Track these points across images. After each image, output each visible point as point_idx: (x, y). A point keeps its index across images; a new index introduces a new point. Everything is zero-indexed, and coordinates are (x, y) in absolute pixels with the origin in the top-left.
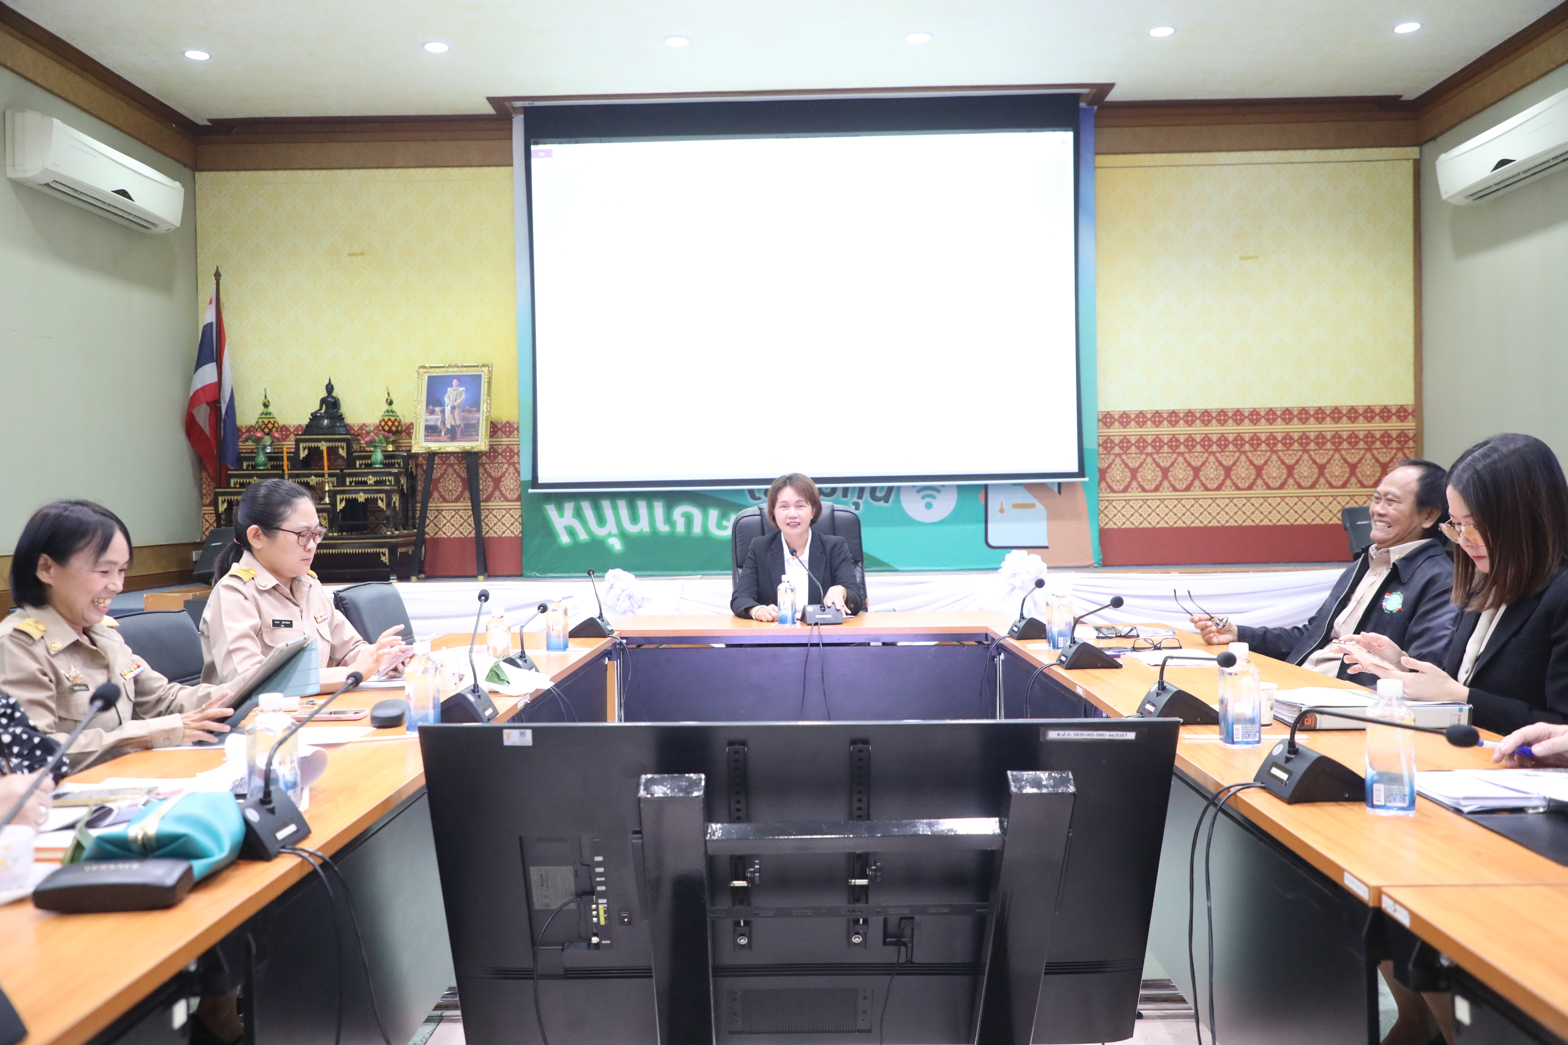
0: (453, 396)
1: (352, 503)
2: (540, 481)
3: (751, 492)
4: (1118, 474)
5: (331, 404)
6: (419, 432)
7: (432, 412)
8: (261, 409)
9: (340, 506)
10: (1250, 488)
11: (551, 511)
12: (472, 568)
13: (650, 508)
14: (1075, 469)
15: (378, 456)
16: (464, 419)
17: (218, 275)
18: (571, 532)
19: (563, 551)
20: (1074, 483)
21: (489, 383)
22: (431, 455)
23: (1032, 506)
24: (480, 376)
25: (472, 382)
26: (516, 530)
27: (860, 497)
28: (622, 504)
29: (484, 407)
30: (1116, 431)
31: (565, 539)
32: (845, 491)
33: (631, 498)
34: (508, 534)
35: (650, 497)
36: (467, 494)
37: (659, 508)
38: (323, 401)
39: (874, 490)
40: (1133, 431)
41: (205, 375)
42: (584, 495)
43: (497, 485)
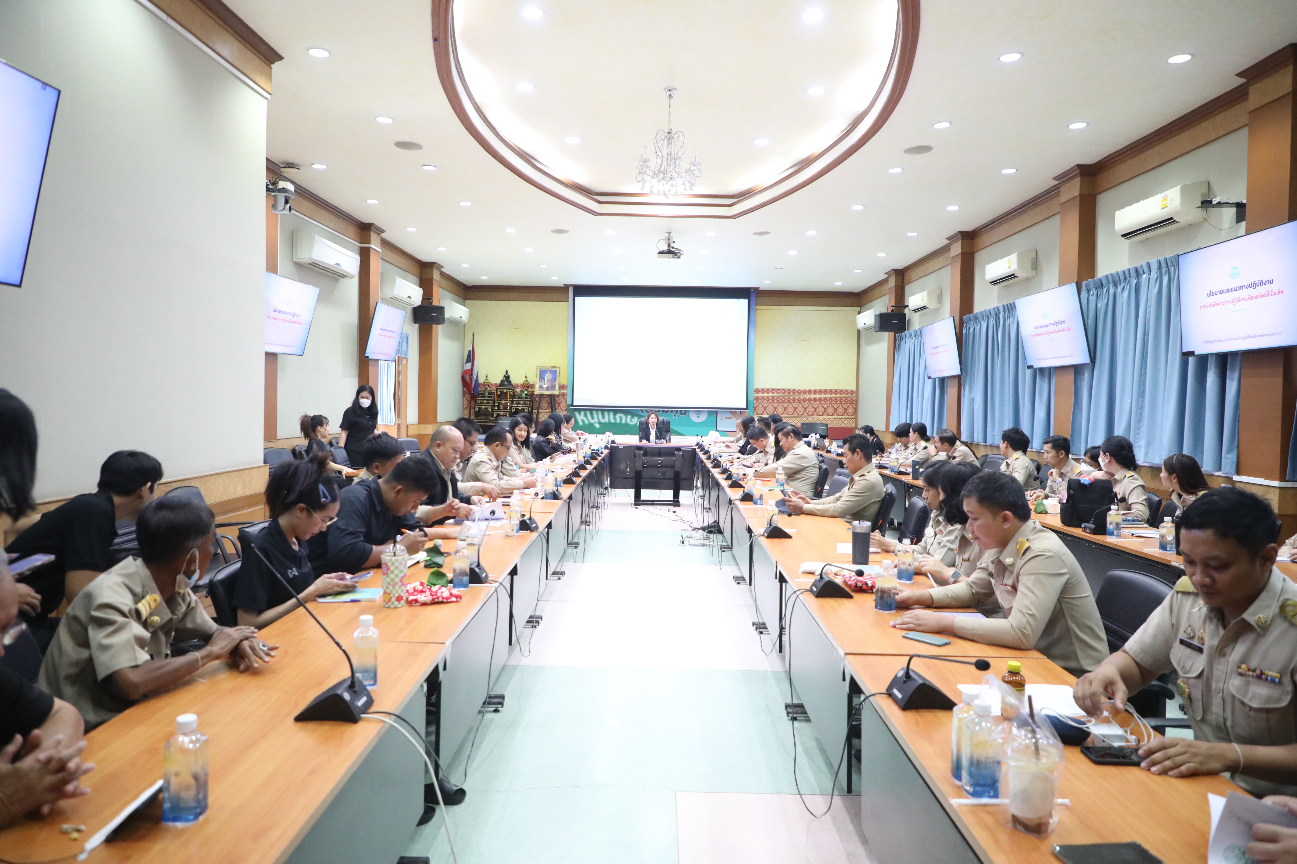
0: (548, 376)
2: (574, 404)
3: (641, 410)
5: (507, 377)
6: (537, 387)
7: (541, 381)
8: (485, 378)
10: (802, 415)
11: (577, 414)
13: (609, 415)
14: (745, 406)
15: (524, 395)
16: (551, 384)
17: (473, 335)
18: (583, 421)
23: (732, 418)
25: (554, 372)
27: (676, 413)
28: (600, 413)
29: (557, 380)
30: (760, 395)
32: (672, 411)
33: (603, 411)
35: (609, 411)
36: (549, 408)
37: (611, 414)
38: (505, 376)
39: (681, 411)
40: (765, 395)
41: (468, 366)
42: (587, 409)
43: (559, 405)
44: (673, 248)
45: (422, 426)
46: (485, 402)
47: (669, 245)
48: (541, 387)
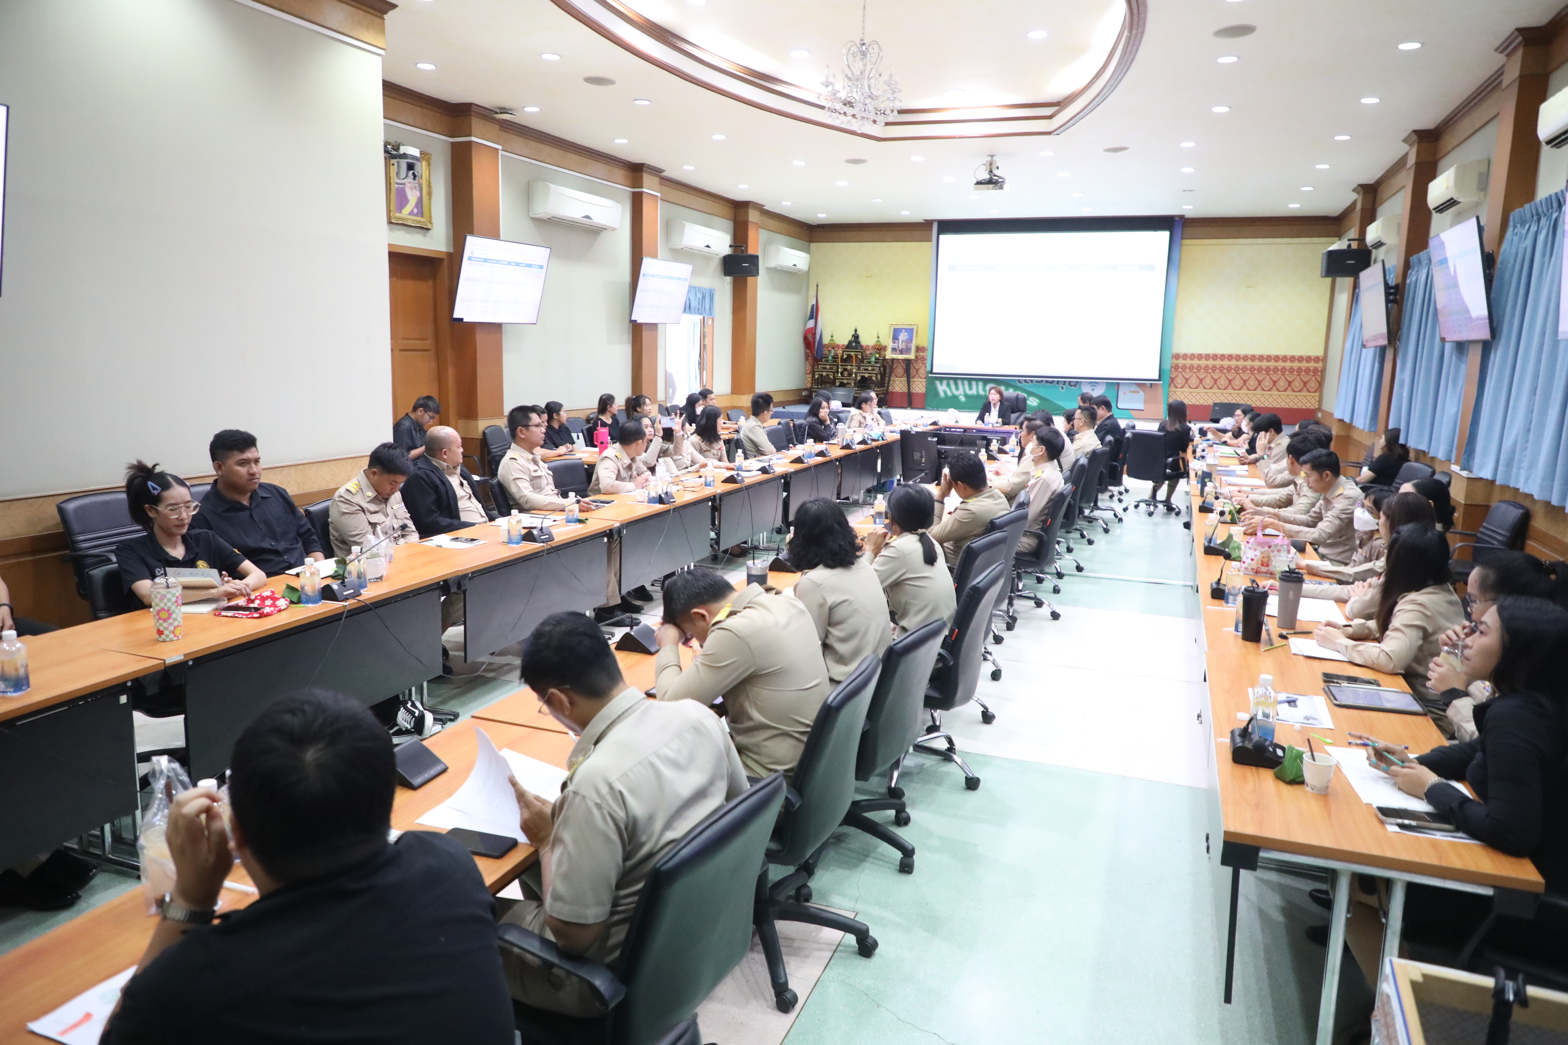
0: (903, 336)
1: (863, 377)
2: (934, 371)
3: (1019, 380)
4: (1180, 380)
5: (856, 337)
6: (889, 350)
7: (894, 343)
8: (830, 338)
9: (859, 378)
10: (1240, 389)
11: (938, 383)
12: (906, 405)
13: (977, 385)
14: (1157, 377)
15: (873, 359)
16: (906, 346)
17: (817, 286)
18: (945, 392)
19: (942, 400)
20: (1145, 384)
21: (917, 332)
22: (893, 360)
23: (1138, 392)
24: (913, 329)
25: (910, 331)
26: (924, 390)
27: (1064, 384)
28: (966, 382)
29: (914, 341)
30: (1181, 362)
31: (942, 395)
32: (1058, 382)
33: (970, 380)
34: (920, 392)
35: (977, 380)
36: (905, 375)
37: (981, 384)
38: (853, 336)
39: (1070, 382)
40: (1188, 362)
41: (811, 324)
42: (951, 378)
43: (917, 372)
44: (995, 176)
45: (735, 396)
46: (828, 367)
47: (991, 171)
48: (894, 350)
